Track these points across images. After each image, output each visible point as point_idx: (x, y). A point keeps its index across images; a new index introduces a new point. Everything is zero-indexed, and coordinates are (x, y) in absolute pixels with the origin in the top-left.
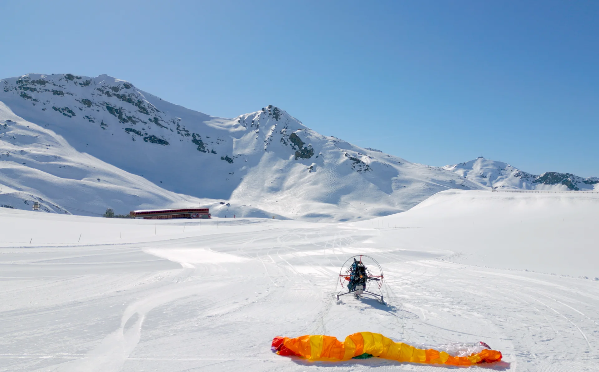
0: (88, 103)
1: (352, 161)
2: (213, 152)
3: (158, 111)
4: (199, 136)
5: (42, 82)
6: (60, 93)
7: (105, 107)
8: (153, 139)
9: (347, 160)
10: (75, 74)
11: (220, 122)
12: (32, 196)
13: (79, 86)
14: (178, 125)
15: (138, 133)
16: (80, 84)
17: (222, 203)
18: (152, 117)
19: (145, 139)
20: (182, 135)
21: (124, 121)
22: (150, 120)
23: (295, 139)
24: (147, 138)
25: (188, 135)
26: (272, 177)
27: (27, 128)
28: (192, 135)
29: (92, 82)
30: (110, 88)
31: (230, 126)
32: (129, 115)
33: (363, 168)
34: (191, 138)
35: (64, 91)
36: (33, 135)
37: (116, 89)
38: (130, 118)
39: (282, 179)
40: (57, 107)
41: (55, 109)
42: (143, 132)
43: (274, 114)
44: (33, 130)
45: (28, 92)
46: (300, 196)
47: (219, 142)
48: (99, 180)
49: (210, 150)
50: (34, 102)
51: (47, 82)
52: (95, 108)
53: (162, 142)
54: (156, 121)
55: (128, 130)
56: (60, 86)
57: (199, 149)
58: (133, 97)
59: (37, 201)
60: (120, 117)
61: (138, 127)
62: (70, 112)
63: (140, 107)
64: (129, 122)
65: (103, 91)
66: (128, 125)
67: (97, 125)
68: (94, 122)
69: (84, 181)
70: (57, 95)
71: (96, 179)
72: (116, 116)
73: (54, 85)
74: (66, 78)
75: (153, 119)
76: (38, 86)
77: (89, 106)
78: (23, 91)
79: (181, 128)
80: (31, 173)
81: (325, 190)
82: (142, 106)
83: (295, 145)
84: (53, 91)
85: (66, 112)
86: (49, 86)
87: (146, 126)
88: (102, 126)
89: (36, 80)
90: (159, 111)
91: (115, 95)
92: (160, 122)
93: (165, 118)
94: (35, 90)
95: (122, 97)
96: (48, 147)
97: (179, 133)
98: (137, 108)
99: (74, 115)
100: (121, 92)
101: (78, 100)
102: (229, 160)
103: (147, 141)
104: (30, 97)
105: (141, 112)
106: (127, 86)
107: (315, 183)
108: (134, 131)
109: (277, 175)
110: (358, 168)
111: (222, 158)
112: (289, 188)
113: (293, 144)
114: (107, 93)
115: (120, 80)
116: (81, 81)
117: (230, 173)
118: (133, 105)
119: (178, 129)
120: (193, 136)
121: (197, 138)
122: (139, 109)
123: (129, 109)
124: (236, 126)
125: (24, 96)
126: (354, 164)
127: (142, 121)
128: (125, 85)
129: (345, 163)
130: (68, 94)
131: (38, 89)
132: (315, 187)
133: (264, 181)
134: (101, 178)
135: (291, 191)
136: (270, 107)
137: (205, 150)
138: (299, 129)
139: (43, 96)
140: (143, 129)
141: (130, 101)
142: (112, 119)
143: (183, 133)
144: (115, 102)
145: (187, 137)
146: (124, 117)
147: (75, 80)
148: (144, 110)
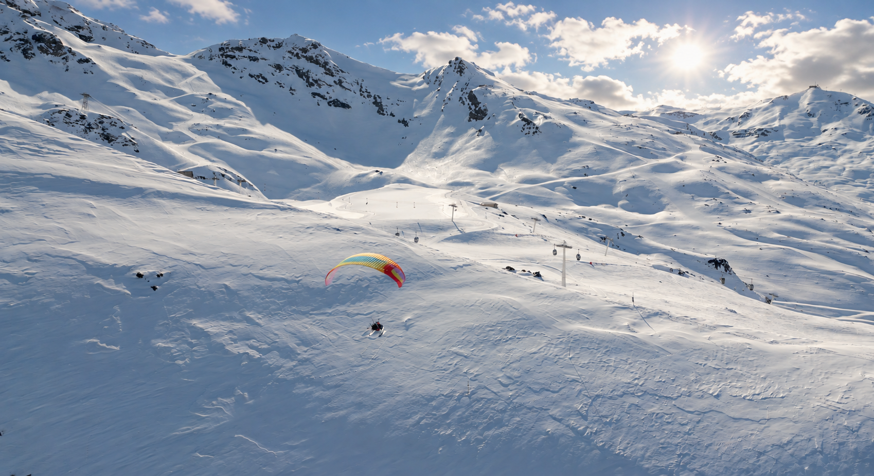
0: (279, 67)
1: (524, 123)
2: (392, 115)
3: (342, 72)
4: (380, 98)
5: (240, 49)
6: (255, 59)
7: (294, 70)
8: (336, 103)
9: (519, 121)
10: (268, 38)
11: (404, 80)
12: (220, 168)
13: (272, 48)
14: (361, 87)
15: (323, 97)
16: (273, 47)
17: (377, 171)
18: (336, 79)
19: (328, 103)
20: (364, 97)
21: (311, 85)
22: (335, 82)
23: (472, 98)
24: (331, 102)
25: (369, 96)
26: (441, 141)
27: (225, 101)
28: (373, 96)
29: (284, 44)
30: (300, 49)
31: (413, 85)
32: (316, 78)
33: (532, 130)
34: (372, 99)
35: (259, 57)
36: (229, 106)
37: (305, 50)
38: (316, 81)
39: (450, 143)
40: (253, 74)
41: (251, 76)
42: (327, 96)
43: (458, 68)
44: (230, 102)
45: (229, 60)
46: (460, 162)
47: (399, 103)
48: (276, 150)
49: (389, 113)
50: (233, 70)
51: (245, 48)
52: (284, 72)
53: (345, 106)
54: (340, 83)
55: (314, 94)
56: (255, 52)
57: (378, 112)
58: (320, 58)
59: (223, 172)
60: (308, 81)
61: (323, 91)
62: (263, 78)
63: (325, 68)
64: (315, 85)
65: (293, 53)
66: (315, 89)
67: (287, 89)
68: (283, 87)
69: (265, 152)
70: (252, 61)
71: (274, 150)
72: (304, 80)
73: (250, 50)
74: (260, 41)
75: (338, 82)
76: (237, 53)
77: (280, 71)
78: (224, 58)
79: (363, 90)
80: (224, 146)
81: (485, 156)
82: (327, 67)
83: (472, 105)
84: (249, 57)
85: (261, 79)
86: (245, 53)
87: (330, 90)
88: (291, 91)
89: (234, 47)
90: (344, 72)
91: (304, 57)
92: (343, 84)
93: (348, 80)
94: (234, 57)
95: (310, 59)
96: (240, 118)
97: (361, 95)
98: (323, 70)
99: (267, 81)
100: (309, 54)
101: (271, 65)
102: (405, 123)
103: (330, 105)
104: (230, 65)
105: (327, 74)
106: (315, 46)
107: (478, 148)
108: (319, 95)
109: (446, 140)
110: (526, 131)
111: (399, 121)
112: (453, 154)
113: (470, 103)
114: (297, 55)
115: (309, 39)
116: (273, 44)
117: (403, 138)
118: (320, 66)
119: (361, 91)
120: (375, 98)
121: (379, 100)
122: (325, 71)
123: (316, 72)
124: (420, 84)
125: (225, 63)
126: (524, 126)
127: (327, 84)
128: (313, 45)
129: (517, 125)
130: (263, 59)
131: (237, 57)
132: (477, 152)
133: (432, 146)
134: (279, 148)
135: (453, 157)
136: (457, 59)
137: (385, 113)
138: (480, 86)
139: (241, 63)
140: (327, 93)
141: (317, 62)
142: (300, 83)
143: (366, 94)
144: (303, 64)
145: (369, 99)
146: (311, 80)
147: (269, 43)
148: (329, 73)
